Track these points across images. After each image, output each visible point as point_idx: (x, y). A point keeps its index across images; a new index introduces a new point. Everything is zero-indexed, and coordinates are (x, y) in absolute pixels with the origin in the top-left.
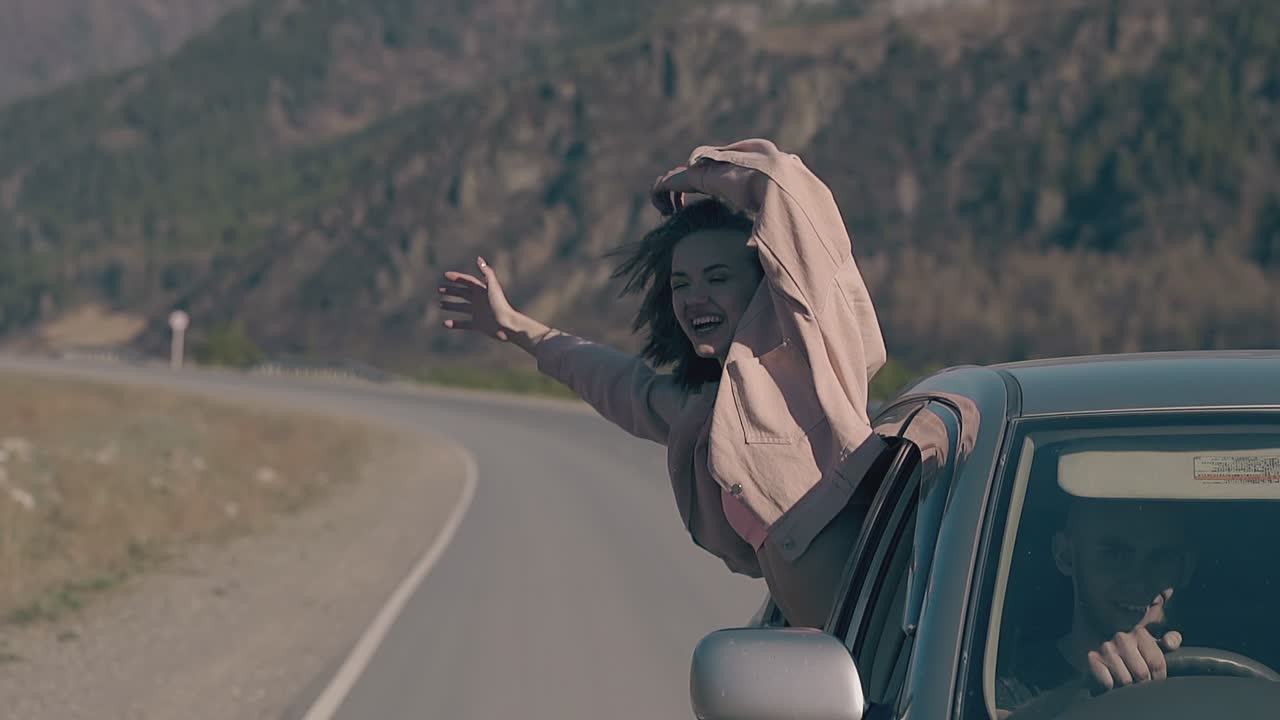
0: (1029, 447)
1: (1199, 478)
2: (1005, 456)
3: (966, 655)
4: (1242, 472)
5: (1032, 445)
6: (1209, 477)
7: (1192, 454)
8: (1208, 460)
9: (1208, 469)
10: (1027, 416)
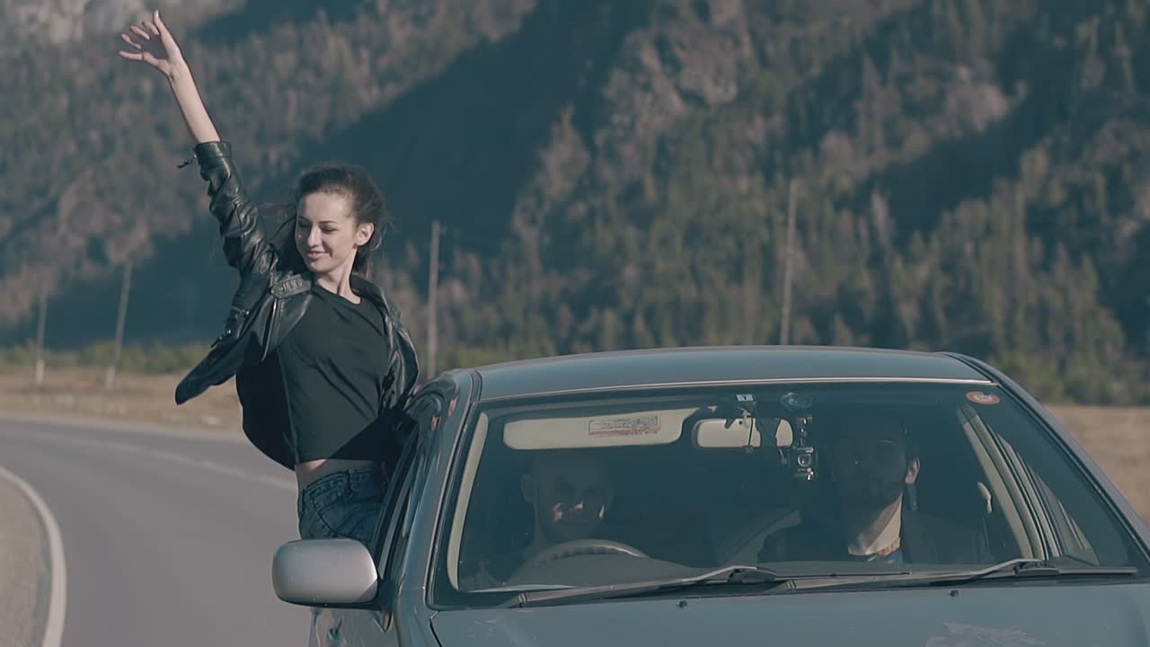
0: (483, 419)
1: (592, 433)
2: (466, 426)
3: (437, 547)
4: (619, 429)
5: (486, 418)
6: (598, 433)
7: (587, 419)
8: (598, 422)
9: (598, 428)
10: (483, 400)
